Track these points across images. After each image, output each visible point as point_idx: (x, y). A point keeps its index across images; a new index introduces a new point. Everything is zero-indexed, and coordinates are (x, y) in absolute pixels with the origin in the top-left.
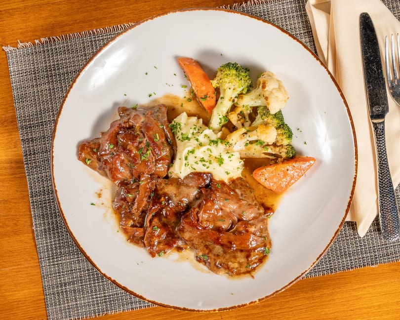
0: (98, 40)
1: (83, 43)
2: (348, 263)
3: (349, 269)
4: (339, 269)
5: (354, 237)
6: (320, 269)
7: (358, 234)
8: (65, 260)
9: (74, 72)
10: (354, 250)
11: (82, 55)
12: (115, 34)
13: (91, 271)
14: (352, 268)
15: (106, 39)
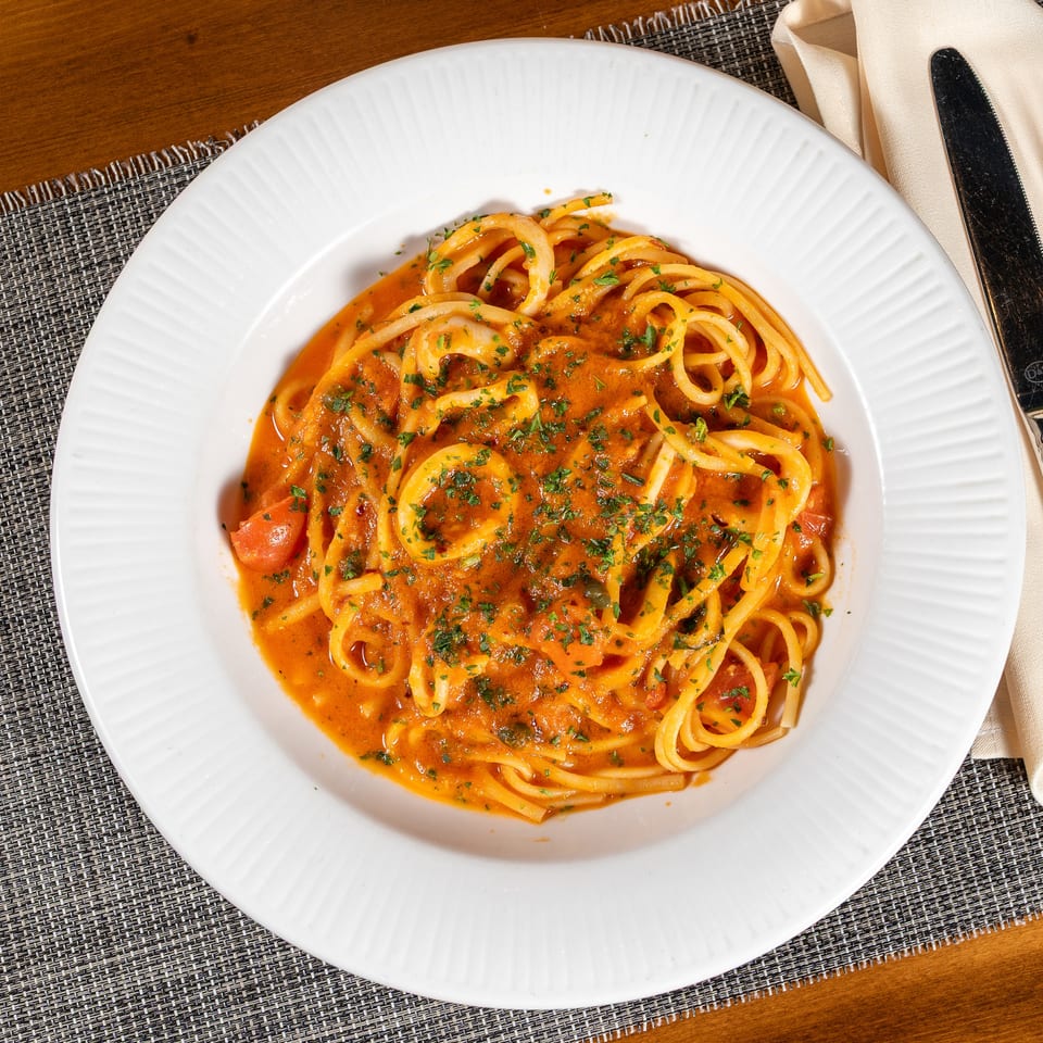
0: (86, 211)
1: (36, 224)
2: (1006, 901)
3: (1012, 919)
4: (976, 925)
5: (1020, 811)
6: (911, 928)
7: (1031, 797)
8: (40, 976)
9: (15, 326)
10: (1024, 855)
11: (36, 267)
12: (142, 182)
13: (130, 1006)
14: (1021, 915)
15: (112, 203)
